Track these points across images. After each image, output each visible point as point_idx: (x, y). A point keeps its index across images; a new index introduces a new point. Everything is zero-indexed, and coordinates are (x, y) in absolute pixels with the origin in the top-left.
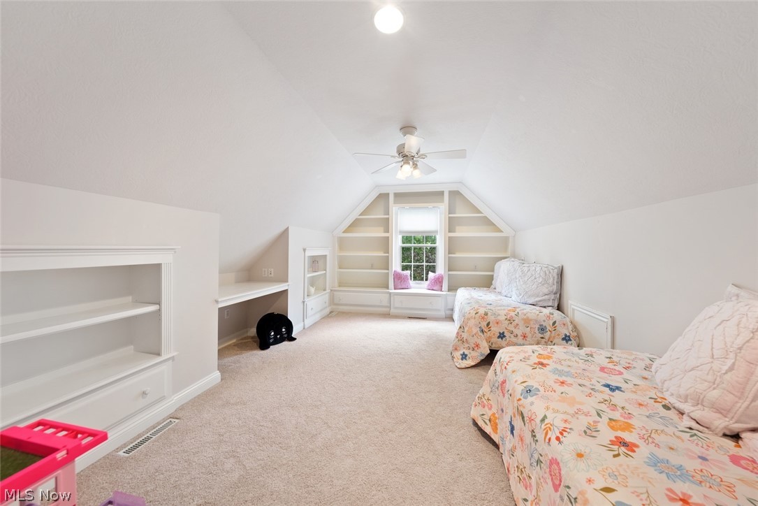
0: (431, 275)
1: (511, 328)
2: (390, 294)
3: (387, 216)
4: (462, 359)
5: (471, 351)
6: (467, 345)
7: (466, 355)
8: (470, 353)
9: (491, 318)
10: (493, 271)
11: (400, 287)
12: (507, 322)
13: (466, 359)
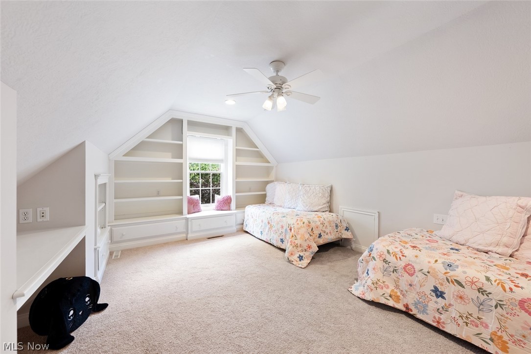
0: (217, 197)
1: (324, 229)
2: (187, 219)
3: (181, 142)
4: (300, 261)
5: (304, 252)
6: (300, 249)
7: (302, 257)
8: (304, 254)
9: (313, 225)
10: (265, 191)
11: (193, 211)
12: (322, 226)
13: (303, 260)
